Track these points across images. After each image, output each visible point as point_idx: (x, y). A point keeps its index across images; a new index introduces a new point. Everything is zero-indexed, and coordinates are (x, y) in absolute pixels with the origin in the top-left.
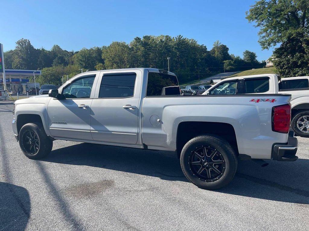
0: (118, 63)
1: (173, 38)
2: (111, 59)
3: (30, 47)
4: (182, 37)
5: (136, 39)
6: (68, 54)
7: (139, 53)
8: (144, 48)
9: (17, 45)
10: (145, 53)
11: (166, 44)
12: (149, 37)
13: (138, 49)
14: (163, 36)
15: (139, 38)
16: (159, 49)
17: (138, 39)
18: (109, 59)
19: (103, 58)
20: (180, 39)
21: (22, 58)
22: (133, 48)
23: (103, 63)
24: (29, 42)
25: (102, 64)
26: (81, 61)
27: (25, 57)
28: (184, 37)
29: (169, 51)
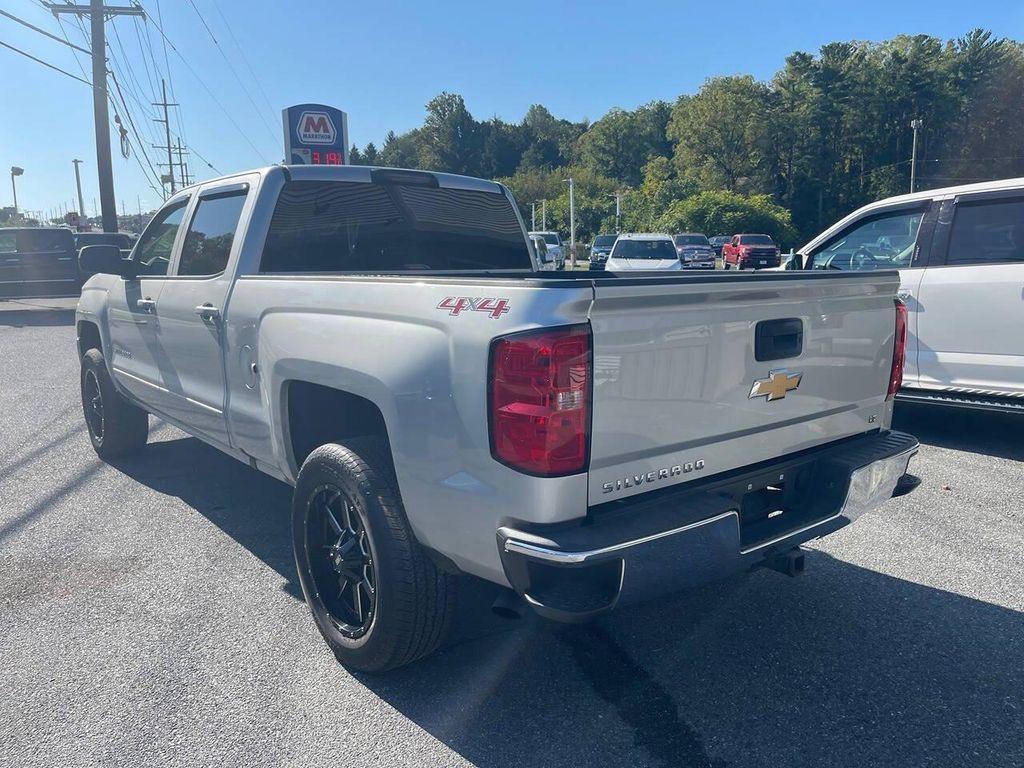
0: (721, 152)
1: (951, 42)
2: (695, 140)
3: (464, 118)
4: (986, 37)
5: (792, 61)
6: (571, 132)
7: (803, 110)
8: (820, 90)
9: (429, 113)
10: (823, 109)
11: (913, 67)
12: (845, 48)
13: (798, 96)
14: (908, 39)
15: (803, 57)
16: (882, 91)
17: (800, 62)
18: (688, 138)
19: (669, 136)
20: (976, 46)
21: (441, 152)
22: (778, 93)
23: (671, 155)
24: (462, 101)
25: (665, 159)
26: (604, 151)
27: (447, 149)
28: (996, 36)
29: (929, 95)
